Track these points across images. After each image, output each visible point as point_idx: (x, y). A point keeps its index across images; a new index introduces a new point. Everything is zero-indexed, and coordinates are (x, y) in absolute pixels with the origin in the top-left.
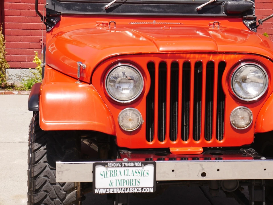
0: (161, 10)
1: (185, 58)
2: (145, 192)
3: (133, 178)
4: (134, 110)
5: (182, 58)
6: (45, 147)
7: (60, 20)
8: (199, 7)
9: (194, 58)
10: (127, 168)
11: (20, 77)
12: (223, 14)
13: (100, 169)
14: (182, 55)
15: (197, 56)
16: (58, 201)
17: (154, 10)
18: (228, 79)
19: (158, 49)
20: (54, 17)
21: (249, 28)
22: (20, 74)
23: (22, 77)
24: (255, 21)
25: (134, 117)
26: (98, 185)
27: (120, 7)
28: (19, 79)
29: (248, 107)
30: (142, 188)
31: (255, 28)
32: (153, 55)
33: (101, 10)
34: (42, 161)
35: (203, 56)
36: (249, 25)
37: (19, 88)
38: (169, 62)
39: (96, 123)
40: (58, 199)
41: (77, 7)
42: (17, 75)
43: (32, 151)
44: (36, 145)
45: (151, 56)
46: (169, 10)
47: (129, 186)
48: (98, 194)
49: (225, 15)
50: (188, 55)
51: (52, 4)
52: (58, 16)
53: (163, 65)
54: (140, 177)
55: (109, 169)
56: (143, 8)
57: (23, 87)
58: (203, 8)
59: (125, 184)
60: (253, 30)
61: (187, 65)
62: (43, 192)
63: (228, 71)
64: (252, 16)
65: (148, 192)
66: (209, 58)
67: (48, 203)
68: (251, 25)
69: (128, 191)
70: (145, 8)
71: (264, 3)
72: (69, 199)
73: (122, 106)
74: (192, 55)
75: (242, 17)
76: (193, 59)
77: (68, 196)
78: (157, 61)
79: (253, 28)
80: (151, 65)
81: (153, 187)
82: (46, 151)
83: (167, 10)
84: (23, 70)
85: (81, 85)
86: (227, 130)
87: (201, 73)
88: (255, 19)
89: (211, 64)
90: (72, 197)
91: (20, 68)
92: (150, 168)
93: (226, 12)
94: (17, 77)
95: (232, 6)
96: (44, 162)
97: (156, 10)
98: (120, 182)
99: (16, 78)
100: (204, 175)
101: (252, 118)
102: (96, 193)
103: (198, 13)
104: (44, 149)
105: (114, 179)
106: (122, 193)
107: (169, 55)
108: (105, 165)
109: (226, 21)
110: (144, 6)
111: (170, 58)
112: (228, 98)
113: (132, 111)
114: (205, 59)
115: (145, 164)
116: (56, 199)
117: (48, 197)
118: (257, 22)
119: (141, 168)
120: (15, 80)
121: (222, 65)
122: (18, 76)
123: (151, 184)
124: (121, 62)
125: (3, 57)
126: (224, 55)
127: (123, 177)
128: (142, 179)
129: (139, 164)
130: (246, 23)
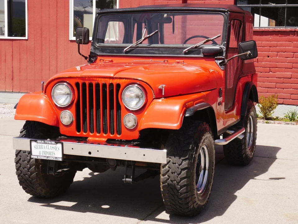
0: (160, 52)
1: (96, 81)
2: (57, 160)
3: (51, 151)
4: (68, 112)
5: (94, 80)
6: (25, 131)
8: (185, 51)
10: (48, 145)
12: (201, 55)
13: (34, 144)
14: (94, 78)
15: (103, 79)
17: (155, 52)
20: (93, 57)
21: (219, 65)
24: (223, 61)
26: (33, 153)
27: (134, 51)
30: (56, 158)
32: (78, 78)
33: (122, 53)
35: (106, 79)
36: (219, 64)
38: (87, 83)
40: (26, 162)
45: (77, 79)
46: (165, 53)
47: (49, 156)
48: (33, 159)
49: (203, 56)
50: (98, 79)
51: (94, 49)
52: (95, 56)
53: (84, 84)
54: (54, 151)
55: (39, 144)
56: (148, 51)
58: (187, 51)
59: (47, 154)
61: (98, 85)
62: (19, 156)
63: (121, 90)
64: (221, 57)
65: (59, 160)
66: (110, 81)
67: (21, 163)
69: (49, 159)
70: (150, 51)
72: (31, 162)
73: (61, 109)
74: (100, 79)
75: (214, 58)
76: (101, 82)
78: (81, 82)
79: (222, 66)
80: (77, 84)
81: (62, 158)
83: (164, 53)
86: (123, 129)
92: (59, 145)
93: (204, 54)
95: (206, 49)
97: (157, 52)
98: (45, 152)
100: (90, 153)
101: (136, 121)
102: (32, 157)
103: (185, 55)
105: (41, 150)
106: (46, 160)
107: (87, 78)
108: (36, 141)
109: (204, 61)
110: (149, 50)
111: (87, 80)
114: (108, 82)
115: (57, 143)
117: (21, 160)
119: (55, 145)
121: (118, 86)
123: (61, 156)
124: (62, 82)
126: (119, 80)
127: (46, 150)
128: (56, 152)
129: (53, 142)
130: (217, 62)
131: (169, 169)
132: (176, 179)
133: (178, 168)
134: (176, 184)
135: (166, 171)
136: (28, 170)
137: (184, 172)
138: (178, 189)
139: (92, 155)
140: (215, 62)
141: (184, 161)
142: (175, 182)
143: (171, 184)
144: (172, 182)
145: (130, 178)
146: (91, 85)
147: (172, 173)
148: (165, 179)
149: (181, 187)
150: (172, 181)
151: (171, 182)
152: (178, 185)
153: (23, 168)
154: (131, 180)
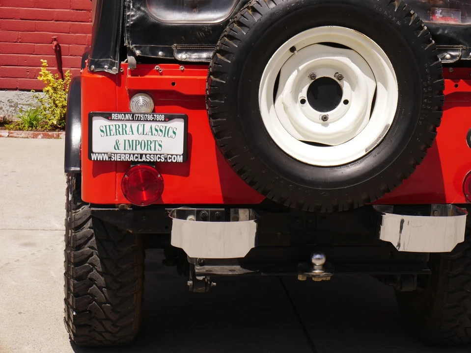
11: (16, 105)
22: (17, 101)
23: (20, 106)
28: (15, 110)
37: (11, 126)
42: (11, 102)
57: (19, 125)
84: (23, 92)
91: (16, 89)
94: (11, 106)
99: (8, 107)
120: (8, 111)
122: (12, 104)
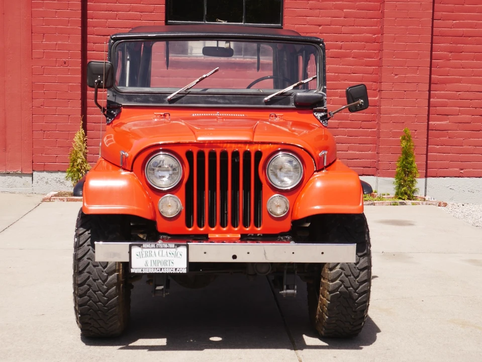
0: (227, 101)
1: (222, 147)
2: (178, 272)
3: (167, 259)
4: (173, 197)
5: (219, 147)
6: (89, 232)
7: (120, 112)
8: (266, 99)
9: (231, 147)
10: (161, 250)
12: (292, 106)
13: (135, 250)
14: (218, 144)
15: (233, 145)
16: (100, 282)
17: (219, 101)
18: (264, 168)
19: (196, 138)
20: (114, 109)
21: (320, 120)
24: (325, 114)
25: (174, 204)
26: (134, 265)
27: (183, 99)
29: (284, 195)
30: (176, 269)
31: (326, 121)
32: (191, 145)
34: (86, 244)
35: (239, 145)
36: (319, 118)
38: (207, 151)
39: (136, 208)
40: (100, 281)
41: (138, 99)
43: (78, 236)
44: (82, 230)
45: (189, 146)
46: (235, 102)
47: (164, 267)
48: (134, 273)
49: (294, 107)
50: (225, 145)
51: (113, 95)
52: (118, 107)
53: (201, 154)
54: (173, 258)
55: (144, 250)
56: (207, 99)
58: (271, 99)
59: (159, 264)
60: (324, 122)
61: (224, 154)
62: (86, 273)
63: (264, 160)
64: (322, 108)
65: (181, 272)
66: (245, 148)
67: (90, 284)
68: (322, 118)
69: (162, 271)
70: (210, 99)
71: (405, 91)
72: (111, 281)
73: (161, 193)
74: (229, 145)
75: (313, 109)
76: (230, 149)
77: (110, 278)
78: (195, 150)
79: (324, 121)
80: (189, 155)
81: (186, 268)
82: (90, 235)
83: (233, 102)
85: (124, 173)
86: (265, 217)
87: (239, 163)
88: (326, 111)
89: (247, 154)
90: (113, 279)
92: (183, 250)
93: (295, 103)
95: (300, 97)
96: (88, 245)
97: (221, 101)
98: (155, 262)
100: (234, 257)
101: (288, 206)
102: (132, 272)
103: (266, 105)
104: (89, 234)
105: (149, 259)
106: (157, 273)
107: (206, 144)
108: (140, 246)
109: (296, 113)
110: (208, 97)
111: (207, 147)
112: (265, 185)
113: (171, 198)
114: (242, 149)
115: (178, 246)
116: (98, 280)
117: (91, 279)
118: (328, 114)
119: (174, 250)
121: (259, 154)
123: (184, 265)
124: (163, 150)
125: (83, 157)
126: (259, 145)
127: (158, 258)
128: (175, 260)
129: (172, 245)
130: (316, 115)
131: (342, 271)
132: (353, 284)
133: (355, 268)
134: (354, 291)
135: (338, 274)
136: (104, 293)
137: (365, 273)
138: (355, 298)
139: (238, 260)
140: (314, 115)
141: (361, 258)
142: (351, 288)
143: (346, 292)
144: (348, 290)
145: (294, 289)
146: (212, 155)
147: (347, 276)
148: (337, 286)
149: (360, 294)
150: (347, 288)
151: (345, 290)
152: (355, 292)
153: (95, 292)
154: (296, 292)
